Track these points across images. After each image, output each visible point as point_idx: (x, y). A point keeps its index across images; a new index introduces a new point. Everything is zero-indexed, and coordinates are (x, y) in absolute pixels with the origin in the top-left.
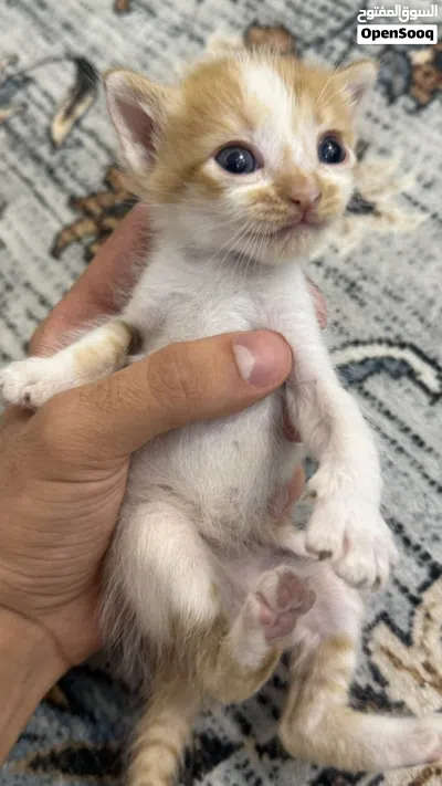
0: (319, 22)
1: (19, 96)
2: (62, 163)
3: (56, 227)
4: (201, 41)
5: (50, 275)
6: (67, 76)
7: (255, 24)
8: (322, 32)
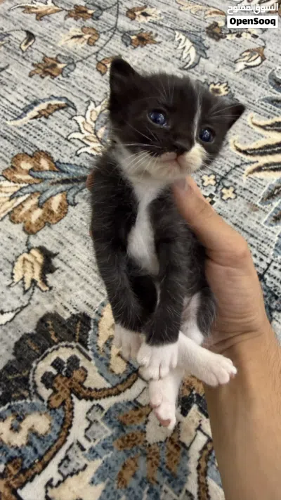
0: (103, 28)
1: (7, 39)
2: (27, 55)
4: (68, 30)
5: (30, 82)
7: (84, 27)
8: (105, 30)
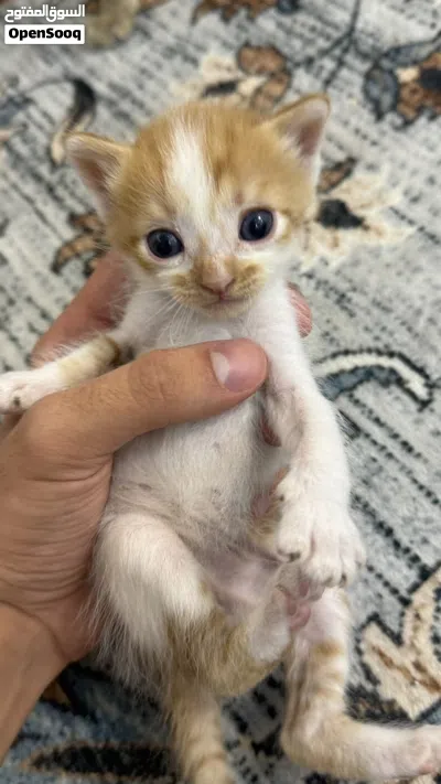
3: (56, 243)
6: (66, 96)
